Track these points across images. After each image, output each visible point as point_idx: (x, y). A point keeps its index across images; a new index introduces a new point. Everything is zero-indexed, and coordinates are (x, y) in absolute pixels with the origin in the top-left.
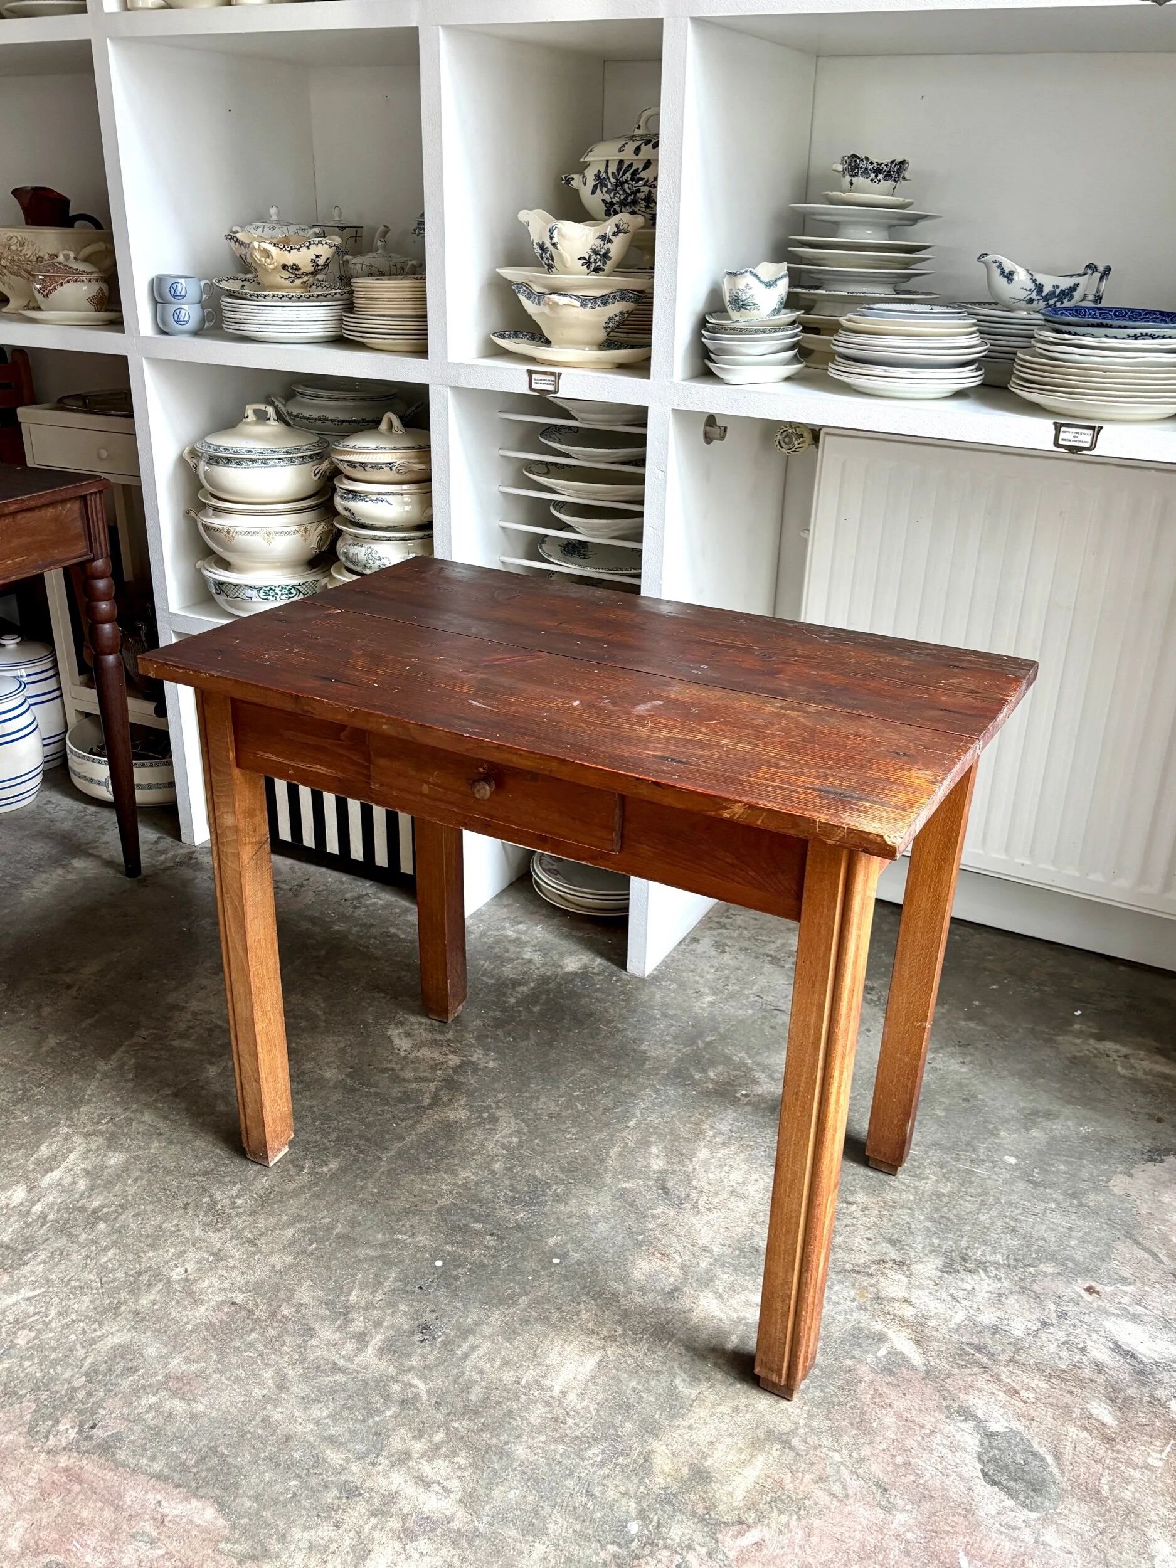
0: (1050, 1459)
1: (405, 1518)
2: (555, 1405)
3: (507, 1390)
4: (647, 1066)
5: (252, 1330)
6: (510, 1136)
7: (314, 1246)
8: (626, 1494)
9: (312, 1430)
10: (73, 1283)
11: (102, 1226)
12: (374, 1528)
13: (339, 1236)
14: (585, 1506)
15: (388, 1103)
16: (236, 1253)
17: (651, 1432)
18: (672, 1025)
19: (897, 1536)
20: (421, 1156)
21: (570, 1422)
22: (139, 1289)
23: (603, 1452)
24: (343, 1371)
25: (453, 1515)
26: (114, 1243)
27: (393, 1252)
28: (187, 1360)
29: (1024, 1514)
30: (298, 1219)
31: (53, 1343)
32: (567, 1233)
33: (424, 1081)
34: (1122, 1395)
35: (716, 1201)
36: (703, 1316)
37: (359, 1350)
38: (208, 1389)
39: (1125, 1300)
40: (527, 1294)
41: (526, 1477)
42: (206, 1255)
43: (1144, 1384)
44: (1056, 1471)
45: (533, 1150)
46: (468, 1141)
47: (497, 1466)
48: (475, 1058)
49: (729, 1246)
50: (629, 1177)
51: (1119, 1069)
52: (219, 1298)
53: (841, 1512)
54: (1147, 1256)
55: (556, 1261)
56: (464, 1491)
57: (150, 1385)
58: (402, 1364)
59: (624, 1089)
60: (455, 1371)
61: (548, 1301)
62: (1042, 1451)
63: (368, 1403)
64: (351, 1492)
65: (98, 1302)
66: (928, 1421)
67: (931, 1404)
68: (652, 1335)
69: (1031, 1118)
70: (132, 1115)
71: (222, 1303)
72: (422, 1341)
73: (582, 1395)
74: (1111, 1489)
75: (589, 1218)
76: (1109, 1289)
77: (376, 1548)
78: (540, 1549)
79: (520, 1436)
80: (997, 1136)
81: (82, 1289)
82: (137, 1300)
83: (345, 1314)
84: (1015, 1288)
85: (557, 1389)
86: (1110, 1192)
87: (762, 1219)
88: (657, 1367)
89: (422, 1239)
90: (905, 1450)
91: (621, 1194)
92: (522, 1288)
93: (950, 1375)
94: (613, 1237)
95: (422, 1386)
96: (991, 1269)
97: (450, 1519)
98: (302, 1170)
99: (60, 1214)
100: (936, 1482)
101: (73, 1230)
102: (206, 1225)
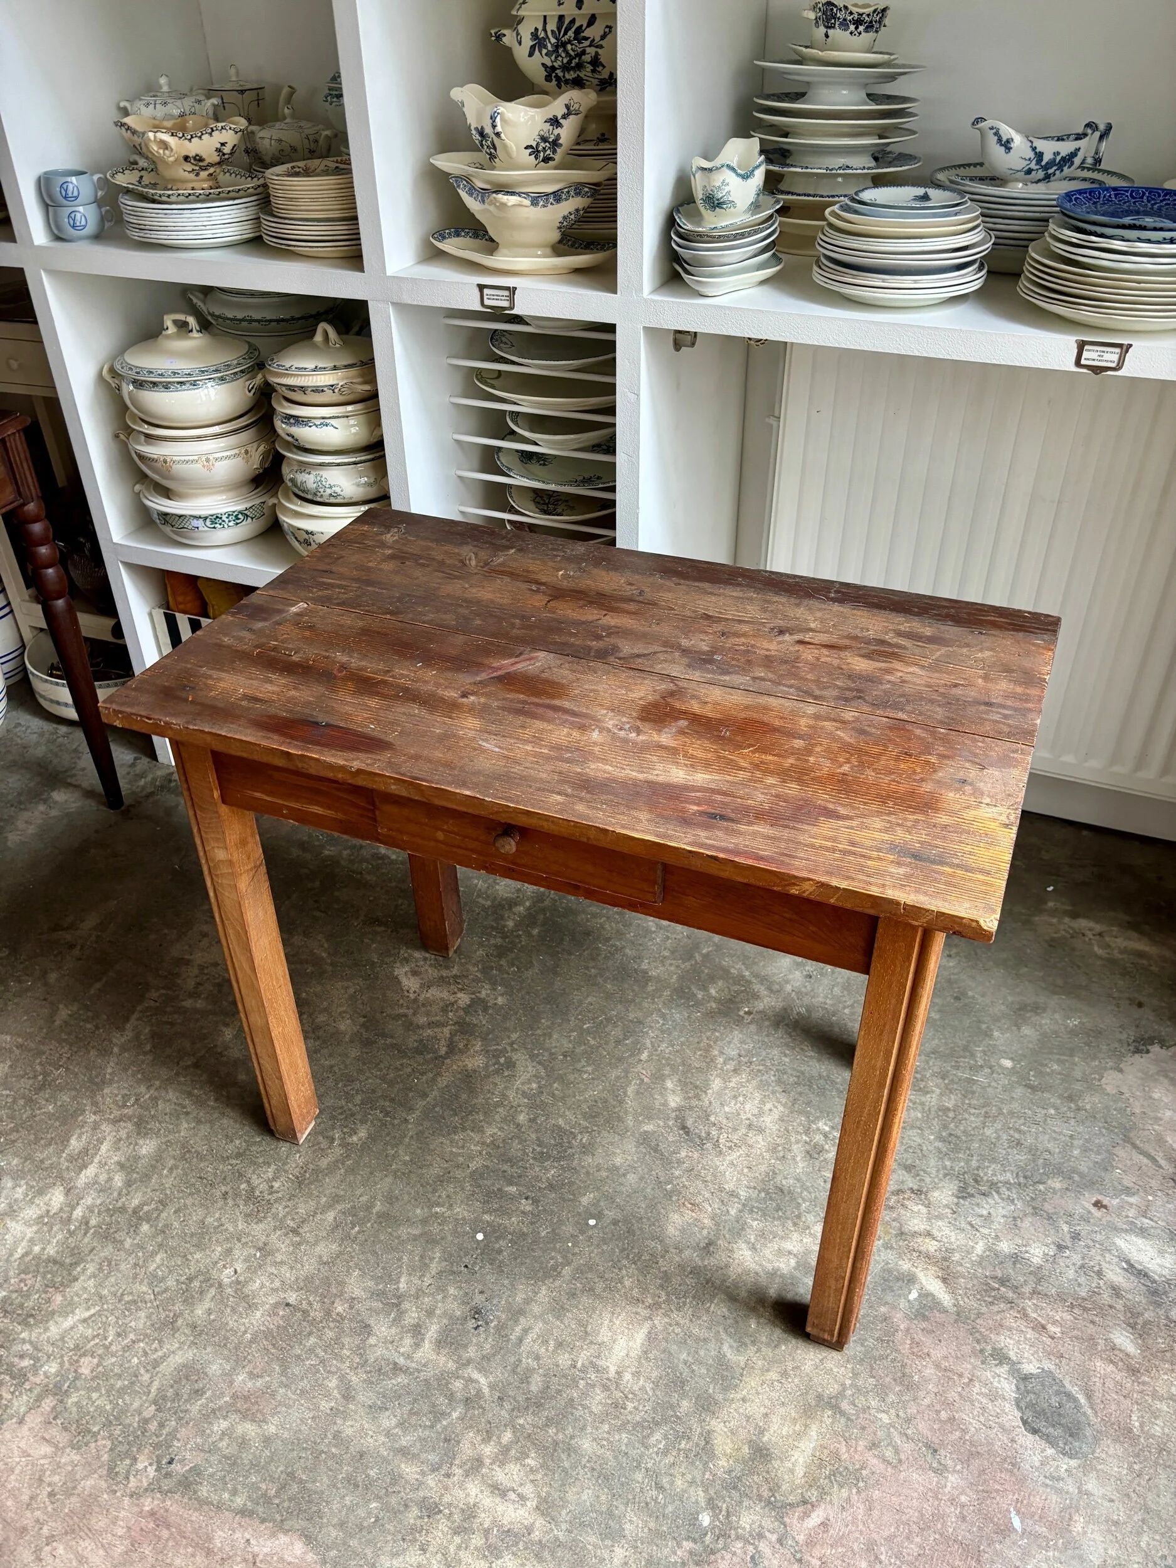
0: (1082, 1400)
1: (487, 1532)
2: (613, 1388)
3: (565, 1376)
4: (650, 987)
5: (310, 1334)
6: (529, 1082)
7: (357, 1229)
8: (692, 1483)
9: (383, 1443)
10: (127, 1298)
11: (145, 1227)
12: (459, 1548)
13: (380, 1215)
14: (656, 1501)
15: (406, 1055)
16: (282, 1246)
17: (708, 1410)
18: (668, 938)
20: (446, 1114)
21: (630, 1406)
22: (193, 1297)
23: (665, 1437)
24: (406, 1371)
25: (532, 1524)
26: (160, 1245)
27: (435, 1228)
28: (252, 1376)
29: (1065, 1464)
30: (336, 1199)
31: (117, 1370)
32: (598, 1189)
33: (437, 1026)
34: (1140, 1321)
35: (735, 1138)
36: (740, 1271)
37: (417, 1345)
38: (276, 1407)
39: (1132, 1213)
40: (569, 1264)
41: (595, 1474)
42: (252, 1251)
43: (1159, 1305)
44: (1089, 1412)
45: (553, 1095)
46: (489, 1091)
47: (566, 1464)
48: (483, 994)
49: (755, 1188)
50: (650, 1118)
51: (1096, 949)
52: (272, 1300)
53: (897, 1480)
54: (1145, 1161)
55: (592, 1222)
56: (539, 1496)
57: (220, 1408)
58: (460, 1357)
59: (631, 1016)
60: (512, 1359)
61: (590, 1269)
62: (1074, 1390)
63: (434, 1406)
64: (431, 1510)
65: (154, 1316)
66: (966, 1367)
67: (967, 1349)
68: (694, 1297)
69: (1022, 1012)
70: (156, 1094)
71: (276, 1305)
72: (476, 1329)
73: (637, 1374)
74: (1142, 1425)
75: (617, 1169)
76: (1115, 1202)
78: (620, 1553)
79: (583, 1428)
80: (990, 1036)
81: (136, 1303)
82: (192, 1312)
83: (397, 1305)
84: (1029, 1210)
85: (612, 1370)
86: (1103, 1092)
87: (781, 1154)
88: (703, 1334)
89: (460, 1211)
90: (949, 1405)
91: (645, 1139)
92: (564, 1257)
93: (979, 1315)
94: (643, 1189)
95: (483, 1380)
96: (1003, 1190)
97: (530, 1530)
98: (333, 1141)
99: (101, 1218)
100: (980, 1437)
101: (117, 1235)
102: (247, 1216)
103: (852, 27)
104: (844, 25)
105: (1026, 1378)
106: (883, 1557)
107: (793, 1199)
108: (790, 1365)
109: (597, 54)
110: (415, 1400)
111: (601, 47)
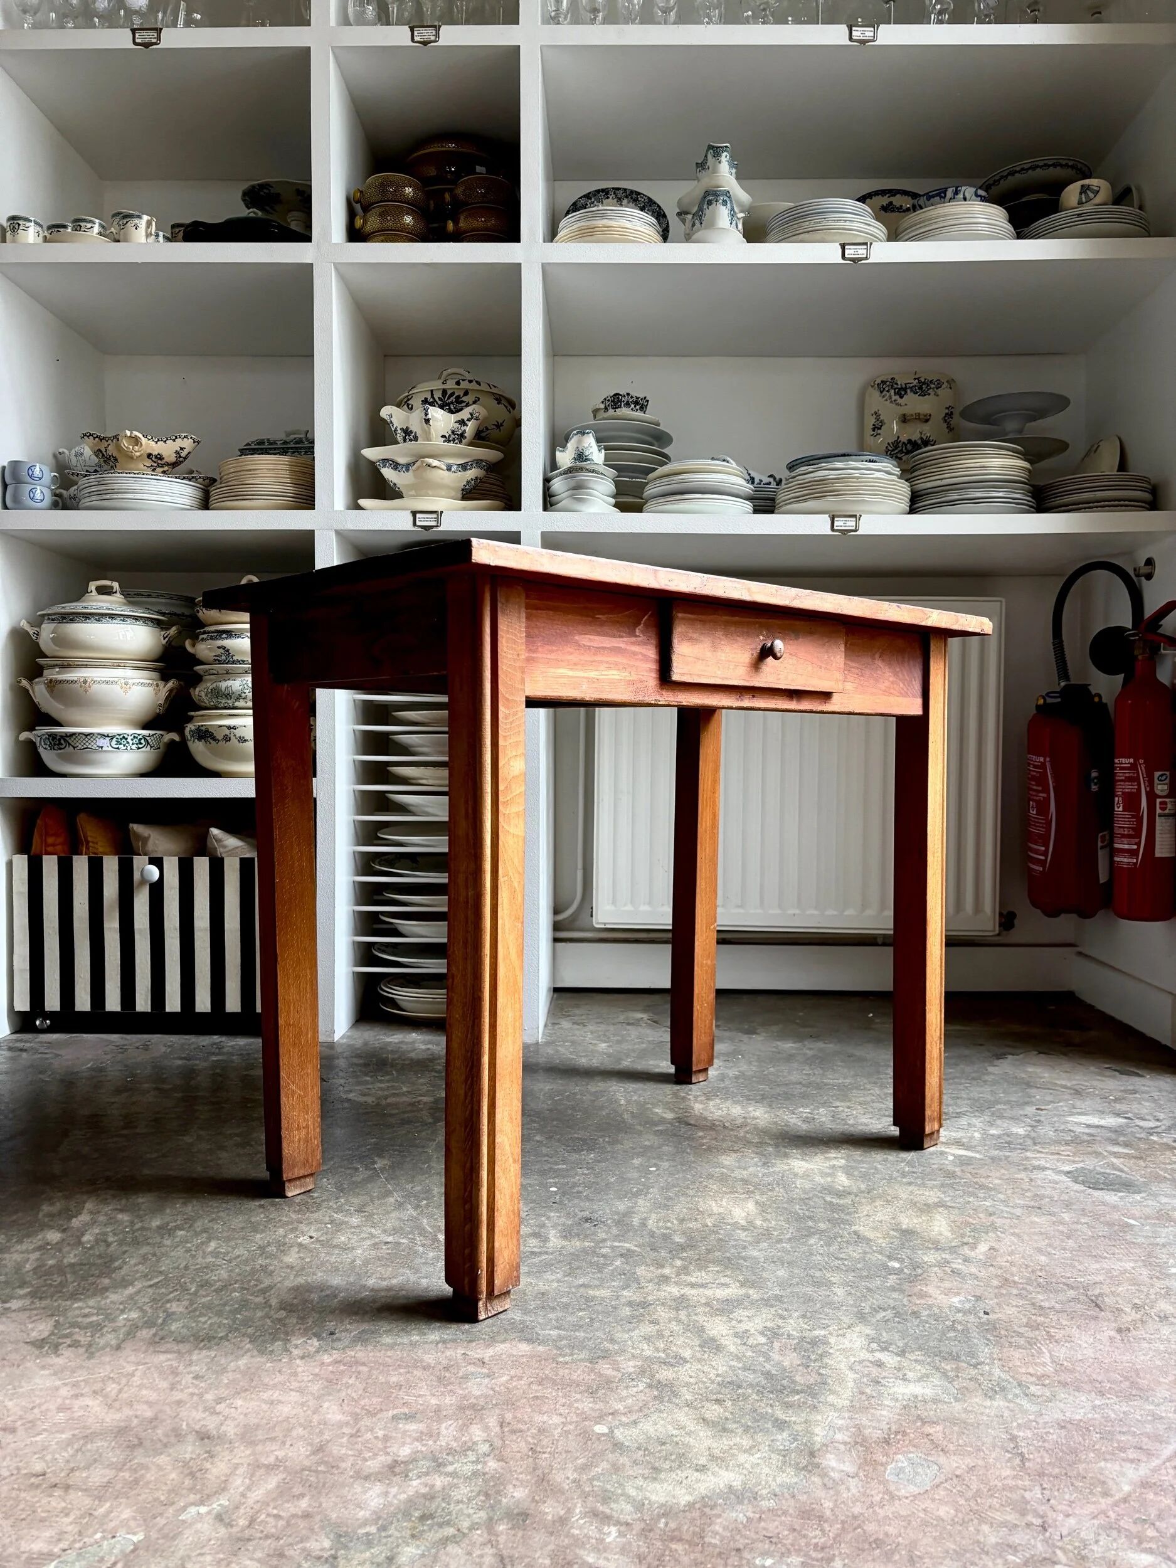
0: (1117, 1173)
1: (707, 1304)
2: (751, 1229)
3: (703, 1231)
8: (865, 1253)
9: (559, 1287)
10: (193, 1268)
11: (181, 1232)
12: (689, 1315)
14: (844, 1265)
15: (393, 1127)
16: (352, 1219)
17: (843, 1224)
21: (775, 1233)
22: (274, 1255)
23: (821, 1240)
24: (546, 1253)
25: (746, 1293)
26: (209, 1238)
28: (381, 1280)
29: (1136, 1197)
30: (387, 1193)
32: (642, 1156)
33: (414, 1111)
34: (1118, 1141)
37: (546, 1240)
39: (1065, 1109)
40: (653, 1187)
41: (778, 1263)
42: (320, 1226)
44: (1128, 1176)
47: (747, 1265)
50: (655, 1125)
52: (368, 1243)
53: (1024, 1223)
54: (1051, 1091)
55: (653, 1169)
56: (738, 1281)
58: (593, 1239)
60: (645, 1233)
61: (674, 1186)
62: (1108, 1171)
63: (591, 1263)
64: (644, 1305)
65: (236, 1271)
66: (1021, 1176)
67: (1013, 1170)
71: (374, 1245)
72: (594, 1226)
73: (766, 1221)
74: (1170, 1174)
75: (650, 1147)
76: (1049, 1107)
77: (705, 1324)
78: (839, 1291)
79: (745, 1248)
81: (207, 1269)
82: (281, 1262)
84: (995, 1118)
85: (742, 1222)
86: (994, 1074)
90: (1026, 1190)
91: (661, 1133)
92: (644, 1185)
93: (1007, 1157)
95: (627, 1245)
96: (967, 1114)
97: (746, 1296)
98: (356, 1169)
99: (121, 1236)
100: (1065, 1197)
101: (150, 1241)
102: (298, 1212)
103: (633, 406)
104: (628, 404)
105: (1068, 1172)
106: (1053, 1252)
110: (570, 1264)
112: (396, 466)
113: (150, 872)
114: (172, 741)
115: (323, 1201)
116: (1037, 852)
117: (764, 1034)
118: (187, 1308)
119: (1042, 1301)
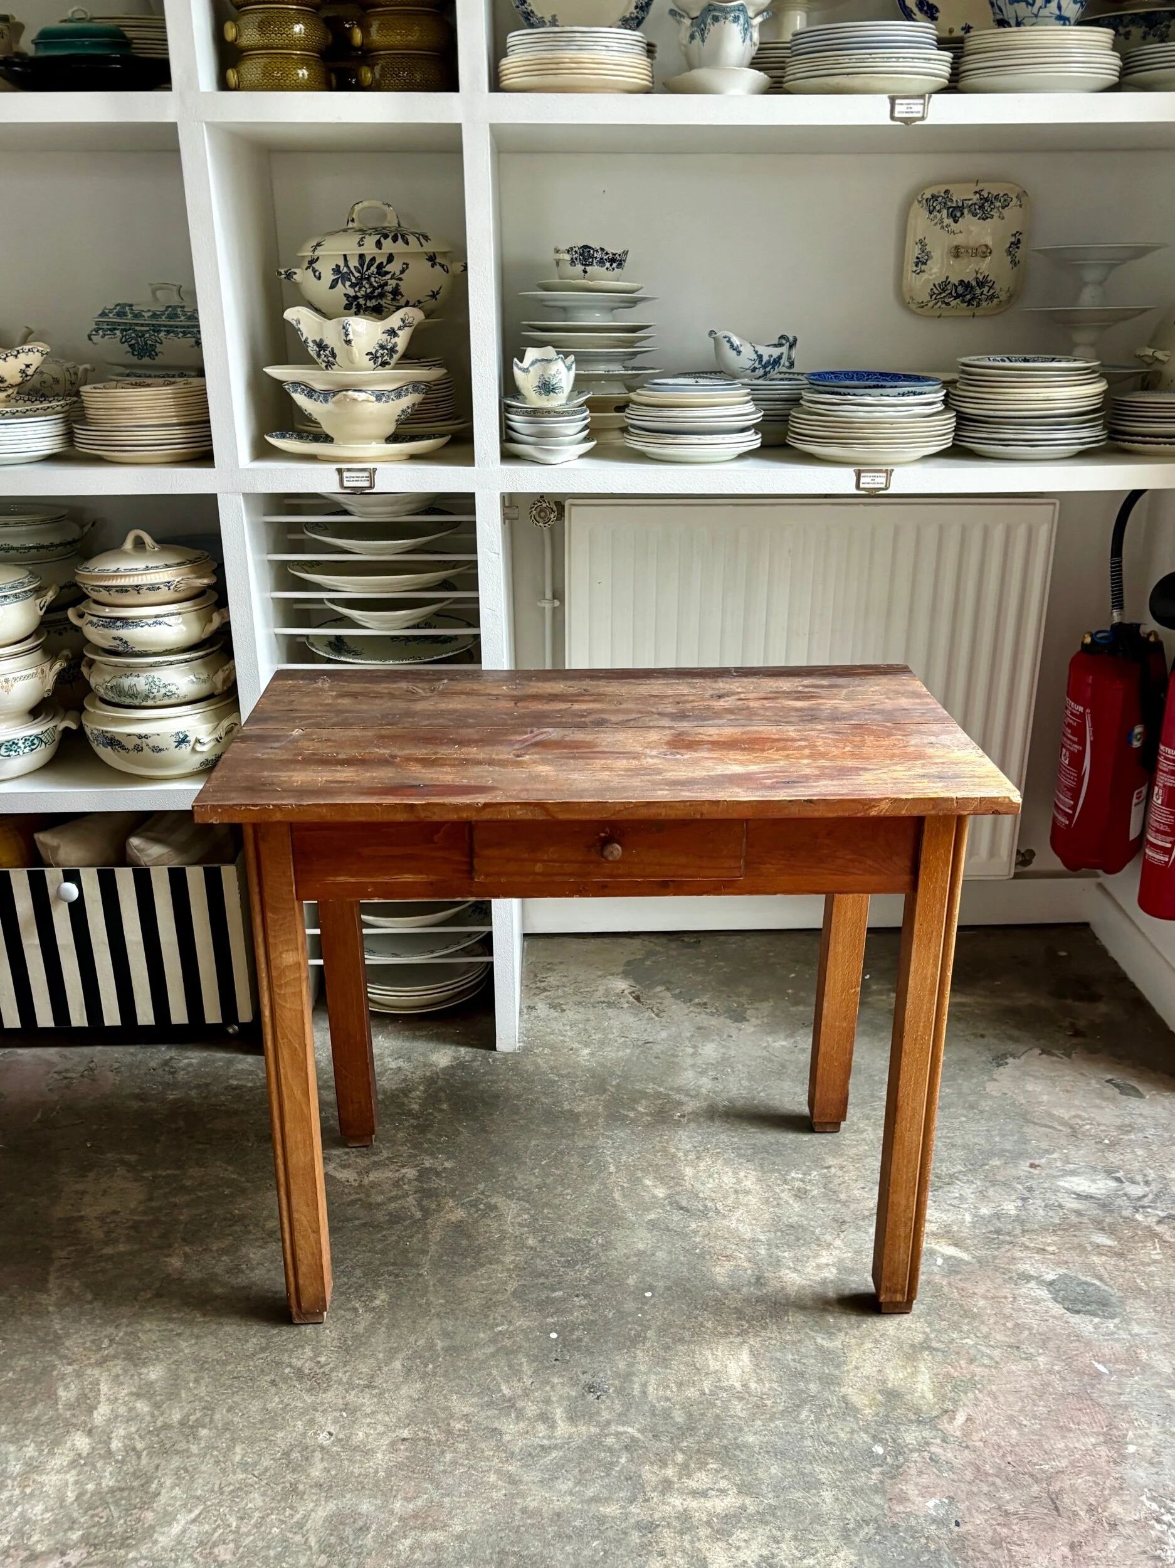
0: (1098, 1283)
1: (709, 1523)
2: (747, 1396)
3: (701, 1403)
4: (583, 1121)
5: (443, 1452)
6: (519, 1215)
7: (431, 1366)
8: (852, 1432)
9: (572, 1501)
10: (227, 1489)
11: (204, 1432)
12: (692, 1542)
13: (446, 1350)
14: (832, 1452)
15: (382, 1229)
16: (366, 1401)
17: (834, 1384)
18: (574, 1082)
19: (1050, 1372)
20: (456, 1259)
21: (769, 1403)
22: (300, 1466)
23: (812, 1412)
24: (556, 1447)
25: (744, 1505)
26: (233, 1440)
27: (507, 1343)
28: (407, 1499)
29: (1111, 1324)
30: (392, 1353)
31: (260, 1544)
32: (637, 1271)
33: (399, 1198)
34: (1105, 1224)
35: (729, 1202)
36: (796, 1288)
37: (553, 1426)
38: (450, 1513)
39: (1059, 1164)
40: (649, 1328)
41: (772, 1454)
42: (336, 1414)
43: (1112, 1212)
44: (1106, 1288)
45: (549, 1219)
46: (486, 1232)
47: (743, 1457)
48: (427, 1164)
49: (770, 1231)
50: (648, 1210)
52: (385, 1441)
53: (1003, 1374)
54: (1048, 1130)
55: (648, 1294)
56: (736, 1485)
57: (394, 1533)
58: (598, 1422)
59: (581, 1145)
60: (647, 1407)
61: (671, 1326)
62: (1088, 1279)
63: (599, 1461)
64: (649, 1527)
65: (269, 1492)
66: (1007, 1292)
67: (999, 1281)
68: (771, 1317)
70: (129, 1329)
71: (392, 1444)
72: (598, 1398)
73: (760, 1381)
74: (1146, 1283)
75: (644, 1252)
76: (1043, 1161)
77: (707, 1554)
78: (827, 1495)
79: (741, 1430)
81: (241, 1490)
82: (308, 1475)
83: (513, 1406)
84: (988, 1184)
85: (738, 1385)
86: (992, 1097)
87: (775, 1203)
88: (796, 1337)
89: (521, 1322)
90: (1009, 1317)
91: (653, 1225)
92: (641, 1325)
93: (995, 1257)
94: (677, 1259)
95: (630, 1430)
96: (961, 1177)
97: (744, 1508)
98: (355, 1310)
99: (147, 1440)
100: (1044, 1328)
101: (177, 1447)
102: (310, 1390)
103: (608, 264)
104: (601, 262)
105: (1051, 1283)
106: (1025, 1422)
107: (805, 1230)
108: (877, 1335)
109: (397, 285)
110: (579, 1463)
111: (400, 279)
112: (311, 393)
113: (67, 890)
114: (66, 729)
115: (331, 1370)
116: (1064, 804)
117: (753, 1021)
118: (234, 1554)
119: (1008, 1502)
